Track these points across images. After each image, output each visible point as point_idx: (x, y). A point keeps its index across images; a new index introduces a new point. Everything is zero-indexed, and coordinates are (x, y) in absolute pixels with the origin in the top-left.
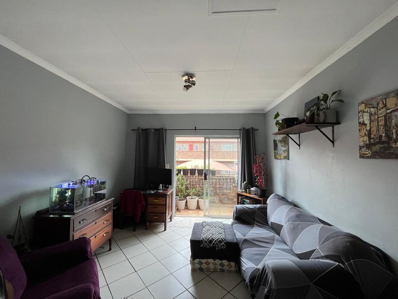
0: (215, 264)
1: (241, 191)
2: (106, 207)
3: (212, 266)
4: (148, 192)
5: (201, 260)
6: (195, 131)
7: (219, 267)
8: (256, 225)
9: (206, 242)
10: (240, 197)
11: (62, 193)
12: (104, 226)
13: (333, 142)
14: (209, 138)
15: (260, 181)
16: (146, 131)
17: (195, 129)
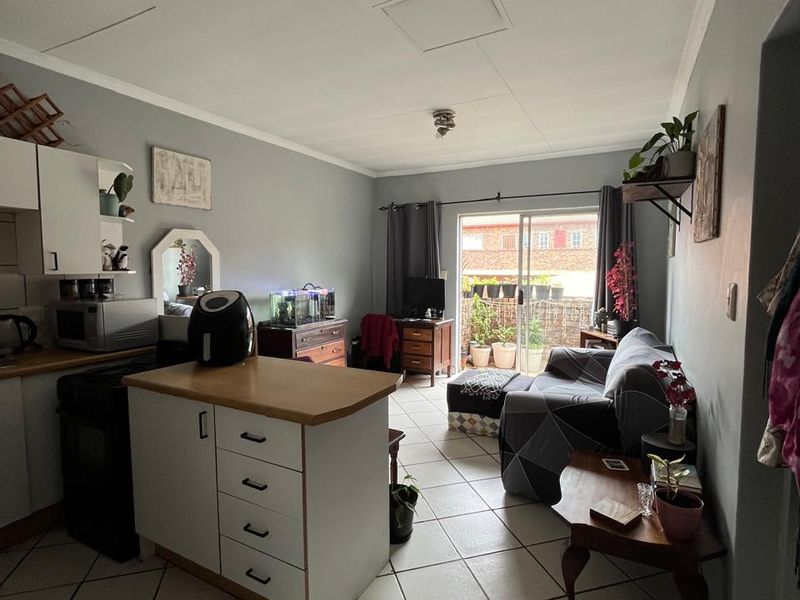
0: (483, 424)
1: (588, 327)
2: (335, 330)
3: (478, 427)
4: (405, 320)
5: (463, 414)
6: (497, 201)
7: (490, 430)
8: (581, 381)
9: (468, 387)
10: (587, 341)
11: (283, 306)
12: (333, 356)
13: (690, 215)
14: (530, 215)
15: (620, 303)
16: (404, 209)
17: (498, 198)
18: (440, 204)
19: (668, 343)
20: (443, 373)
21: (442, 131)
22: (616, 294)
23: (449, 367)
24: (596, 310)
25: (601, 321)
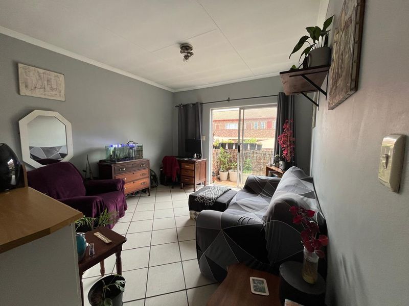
1: (270, 164)
2: (142, 164)
4: (183, 159)
5: (196, 212)
6: (228, 102)
8: (261, 195)
9: (199, 198)
10: (269, 171)
13: (325, 94)
14: (244, 109)
15: (285, 152)
16: (186, 106)
17: (229, 100)
18: (202, 104)
19: (311, 176)
20: (203, 184)
21: (186, 57)
22: (283, 148)
23: (205, 182)
24: (274, 156)
25: (276, 161)
